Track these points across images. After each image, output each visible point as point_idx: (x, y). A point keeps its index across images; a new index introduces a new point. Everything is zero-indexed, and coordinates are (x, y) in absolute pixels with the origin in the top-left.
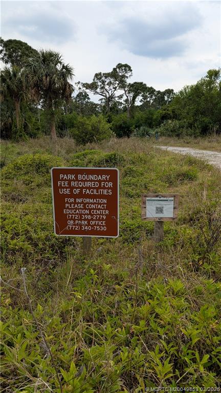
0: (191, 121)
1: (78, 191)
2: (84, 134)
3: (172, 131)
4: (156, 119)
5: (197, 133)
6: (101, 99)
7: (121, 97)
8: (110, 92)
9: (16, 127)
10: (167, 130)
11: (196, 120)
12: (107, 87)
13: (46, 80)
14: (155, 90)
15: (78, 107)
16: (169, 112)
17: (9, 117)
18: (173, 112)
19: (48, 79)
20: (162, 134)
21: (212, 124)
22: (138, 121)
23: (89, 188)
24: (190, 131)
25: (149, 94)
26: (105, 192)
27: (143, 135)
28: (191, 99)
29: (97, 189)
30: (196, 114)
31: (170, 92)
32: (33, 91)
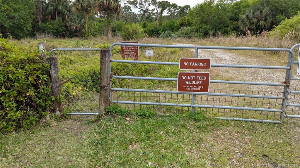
0: (198, 28)
1: (128, 48)
2: (128, 34)
3: (186, 34)
4: (176, 26)
5: (201, 35)
6: (140, 11)
7: (153, 10)
8: (146, 7)
9: (86, 30)
10: (183, 33)
11: (201, 27)
12: (144, 3)
13: (106, 2)
14: (177, 6)
15: (124, 17)
16: (185, 21)
17: (79, 23)
18: (188, 21)
19: (107, 2)
20: (179, 36)
21: (211, 30)
22: (164, 27)
23: (131, 47)
24: (196, 34)
25: (173, 8)
26: (135, 49)
27: (167, 36)
28: (197, 13)
29: (133, 47)
30: (201, 23)
31: (187, 7)
32: (98, 9)
